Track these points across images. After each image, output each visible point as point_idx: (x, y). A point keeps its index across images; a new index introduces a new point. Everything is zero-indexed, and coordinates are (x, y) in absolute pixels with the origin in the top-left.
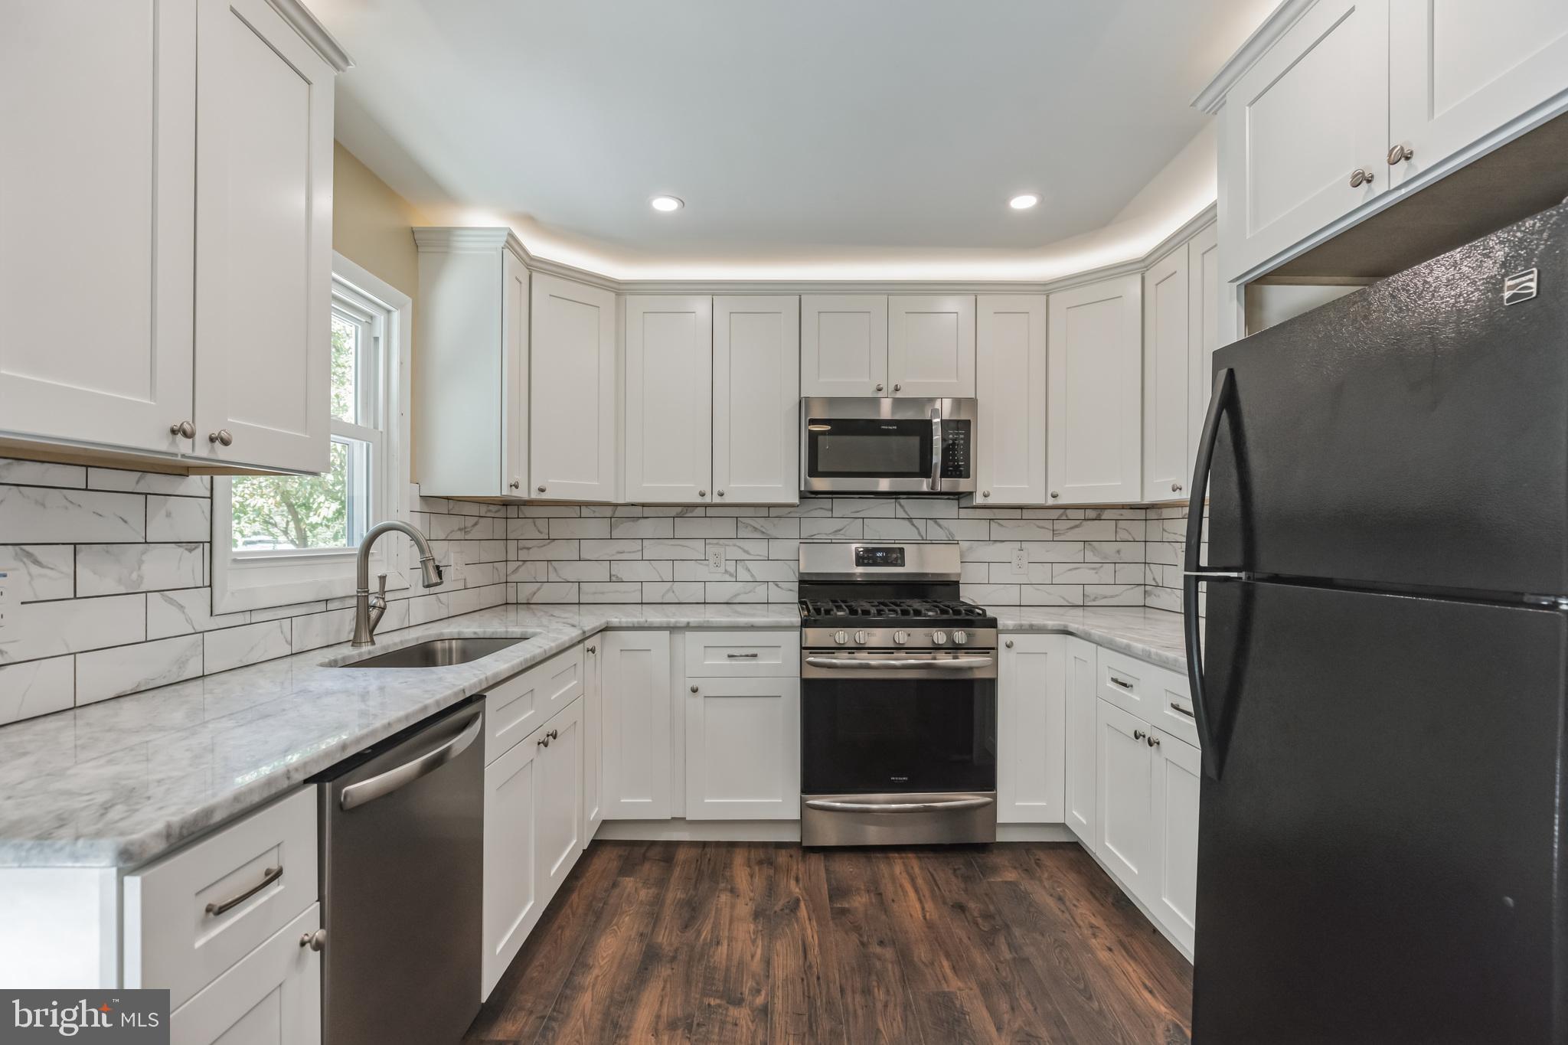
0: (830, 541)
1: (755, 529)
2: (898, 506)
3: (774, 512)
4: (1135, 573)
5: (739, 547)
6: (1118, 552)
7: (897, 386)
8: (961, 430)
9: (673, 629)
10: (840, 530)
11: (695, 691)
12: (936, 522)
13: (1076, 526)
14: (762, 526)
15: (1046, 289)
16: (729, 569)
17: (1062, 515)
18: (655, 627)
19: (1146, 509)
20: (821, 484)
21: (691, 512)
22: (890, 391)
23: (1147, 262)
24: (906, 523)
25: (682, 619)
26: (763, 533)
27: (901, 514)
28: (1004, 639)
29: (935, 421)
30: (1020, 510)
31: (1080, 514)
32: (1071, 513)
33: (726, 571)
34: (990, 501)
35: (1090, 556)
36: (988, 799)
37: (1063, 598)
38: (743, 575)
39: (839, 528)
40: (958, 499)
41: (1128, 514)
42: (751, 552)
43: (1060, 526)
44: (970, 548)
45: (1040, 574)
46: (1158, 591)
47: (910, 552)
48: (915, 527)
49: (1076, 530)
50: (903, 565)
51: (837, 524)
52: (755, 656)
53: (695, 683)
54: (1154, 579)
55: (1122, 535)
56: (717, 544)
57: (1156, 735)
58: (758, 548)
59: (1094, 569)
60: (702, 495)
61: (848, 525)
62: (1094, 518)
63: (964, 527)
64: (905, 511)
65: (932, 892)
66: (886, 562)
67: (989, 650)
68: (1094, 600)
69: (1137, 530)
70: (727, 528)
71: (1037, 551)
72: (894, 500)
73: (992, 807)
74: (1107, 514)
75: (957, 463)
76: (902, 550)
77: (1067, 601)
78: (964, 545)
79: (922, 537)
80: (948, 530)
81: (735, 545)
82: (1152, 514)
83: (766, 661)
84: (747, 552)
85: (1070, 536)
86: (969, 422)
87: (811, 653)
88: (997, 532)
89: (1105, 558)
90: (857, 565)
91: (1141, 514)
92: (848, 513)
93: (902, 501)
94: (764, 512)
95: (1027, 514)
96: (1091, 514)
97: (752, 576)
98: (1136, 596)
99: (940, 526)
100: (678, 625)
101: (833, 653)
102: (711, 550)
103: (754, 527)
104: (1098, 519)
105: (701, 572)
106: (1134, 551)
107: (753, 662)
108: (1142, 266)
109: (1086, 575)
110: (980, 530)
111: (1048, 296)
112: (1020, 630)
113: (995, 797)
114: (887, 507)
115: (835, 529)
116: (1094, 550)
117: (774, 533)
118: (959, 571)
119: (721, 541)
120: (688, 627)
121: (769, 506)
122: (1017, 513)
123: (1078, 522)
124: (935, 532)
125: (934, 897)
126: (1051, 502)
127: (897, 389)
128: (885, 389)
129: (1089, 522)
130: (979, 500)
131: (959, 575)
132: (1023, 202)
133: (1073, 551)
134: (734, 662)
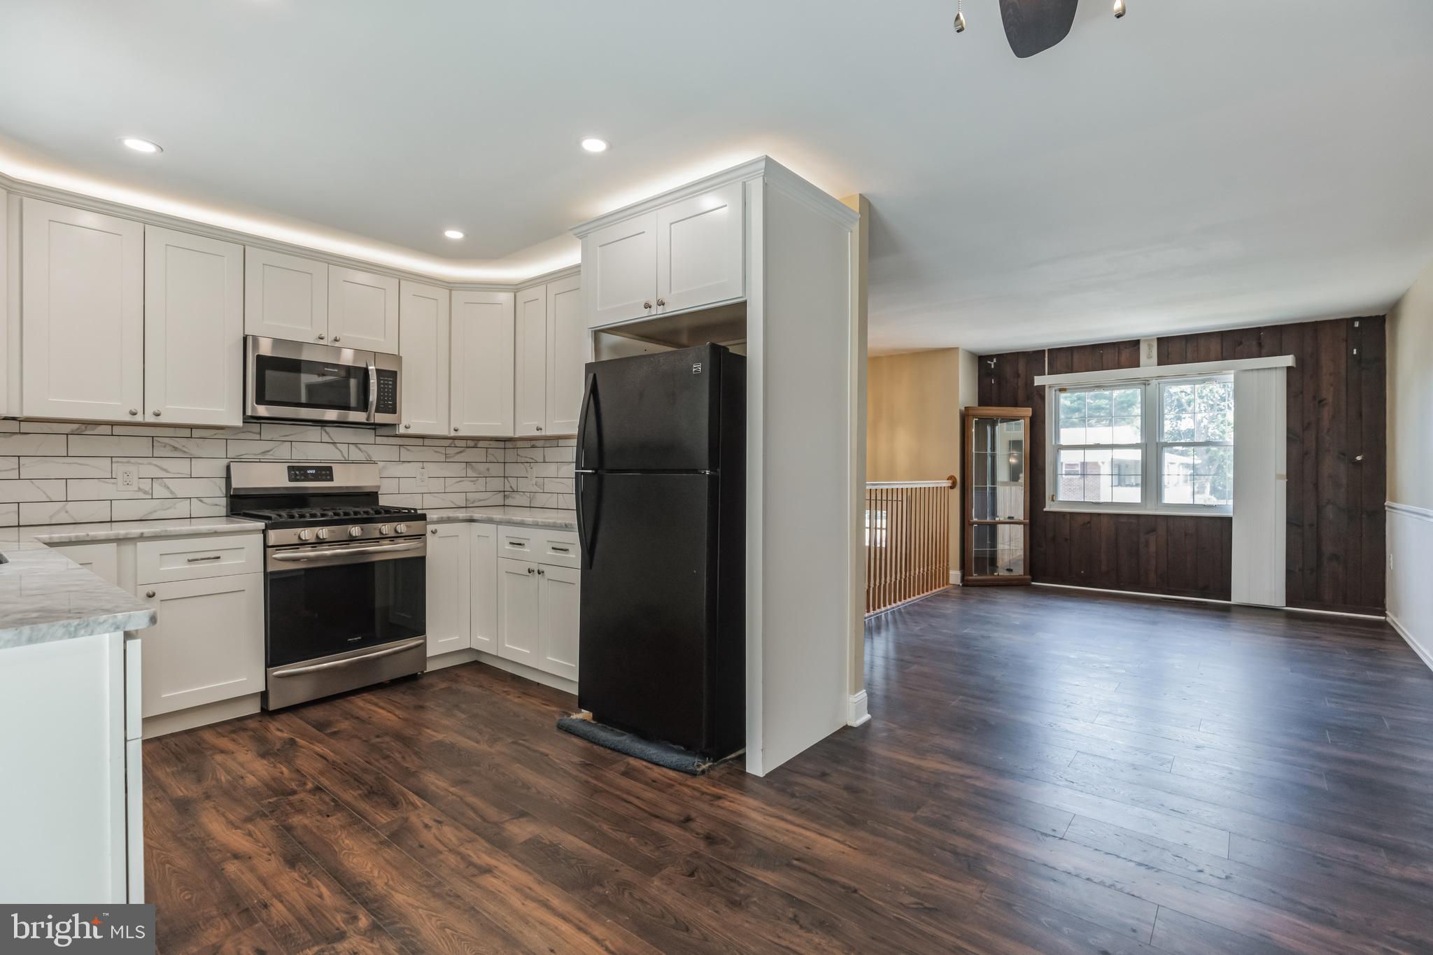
0: (258, 460)
1: (175, 449)
2: (323, 433)
3: (196, 433)
4: (497, 484)
5: (156, 466)
6: (488, 469)
7: (336, 337)
8: (390, 379)
9: (119, 540)
10: (268, 451)
11: (151, 596)
12: (356, 446)
13: (461, 452)
14: (184, 446)
15: (450, 286)
16: (142, 486)
17: (451, 444)
18: (100, 540)
19: (505, 441)
20: (262, 411)
21: (94, 429)
22: (330, 340)
23: (519, 287)
24: (331, 446)
25: (134, 531)
26: (185, 452)
27: (326, 439)
28: (430, 527)
29: (370, 368)
30: (422, 439)
31: (463, 443)
32: (458, 443)
33: (140, 489)
34: (410, 431)
35: (470, 473)
36: (421, 641)
37: (453, 502)
38: (159, 491)
39: (267, 449)
40: (375, 429)
41: (494, 444)
42: (169, 470)
43: (451, 451)
44: (384, 467)
45: (437, 485)
46: (514, 495)
47: (337, 470)
48: (339, 450)
49: (462, 454)
50: (332, 480)
51: (265, 446)
52: (219, 558)
53: (150, 589)
54: (511, 487)
55: (491, 458)
56: (128, 462)
57: (542, 568)
58: (181, 466)
59: (473, 481)
60: (134, 414)
61: (276, 447)
62: (472, 446)
63: (381, 450)
64: (330, 437)
65: (395, 706)
66: (316, 478)
67: (420, 536)
68: (473, 503)
69: (499, 455)
70: (143, 447)
71: (433, 469)
72: (320, 428)
73: (423, 646)
74: (481, 444)
75: (389, 403)
76: (330, 469)
77: (455, 504)
78: (381, 464)
79: (344, 457)
80: (367, 453)
81: (150, 464)
82: (509, 445)
83: (228, 562)
84: (167, 471)
85: (458, 458)
86: (395, 373)
87: (277, 550)
88: (405, 455)
89: (480, 474)
90: (290, 481)
91: (501, 444)
92: (276, 437)
93: (326, 428)
94: (187, 432)
95: (427, 442)
96: (471, 443)
97: (172, 492)
98: (498, 499)
99: (360, 449)
100: (129, 536)
101: (298, 548)
102: (119, 469)
103: (174, 447)
104: (475, 447)
105: (107, 490)
106: (496, 469)
107: (216, 564)
108: (516, 288)
109: (467, 485)
110: (393, 453)
111: (450, 290)
112: (441, 521)
113: (425, 639)
114: (314, 433)
115: (264, 450)
116: (473, 468)
117: (195, 452)
118: (378, 484)
119: (133, 460)
120: (142, 537)
121: (192, 427)
122: (420, 442)
123: (462, 449)
124: (355, 454)
125: (398, 708)
126: (453, 434)
127: (336, 340)
128: (326, 338)
129: (470, 449)
130: (402, 430)
131: (379, 487)
132: (454, 235)
133: (458, 469)
134: (194, 566)
